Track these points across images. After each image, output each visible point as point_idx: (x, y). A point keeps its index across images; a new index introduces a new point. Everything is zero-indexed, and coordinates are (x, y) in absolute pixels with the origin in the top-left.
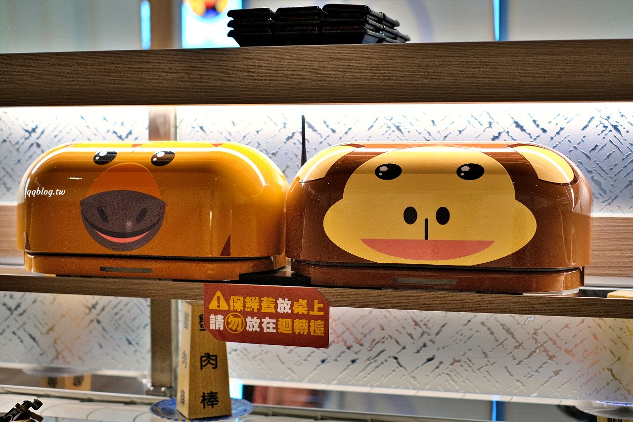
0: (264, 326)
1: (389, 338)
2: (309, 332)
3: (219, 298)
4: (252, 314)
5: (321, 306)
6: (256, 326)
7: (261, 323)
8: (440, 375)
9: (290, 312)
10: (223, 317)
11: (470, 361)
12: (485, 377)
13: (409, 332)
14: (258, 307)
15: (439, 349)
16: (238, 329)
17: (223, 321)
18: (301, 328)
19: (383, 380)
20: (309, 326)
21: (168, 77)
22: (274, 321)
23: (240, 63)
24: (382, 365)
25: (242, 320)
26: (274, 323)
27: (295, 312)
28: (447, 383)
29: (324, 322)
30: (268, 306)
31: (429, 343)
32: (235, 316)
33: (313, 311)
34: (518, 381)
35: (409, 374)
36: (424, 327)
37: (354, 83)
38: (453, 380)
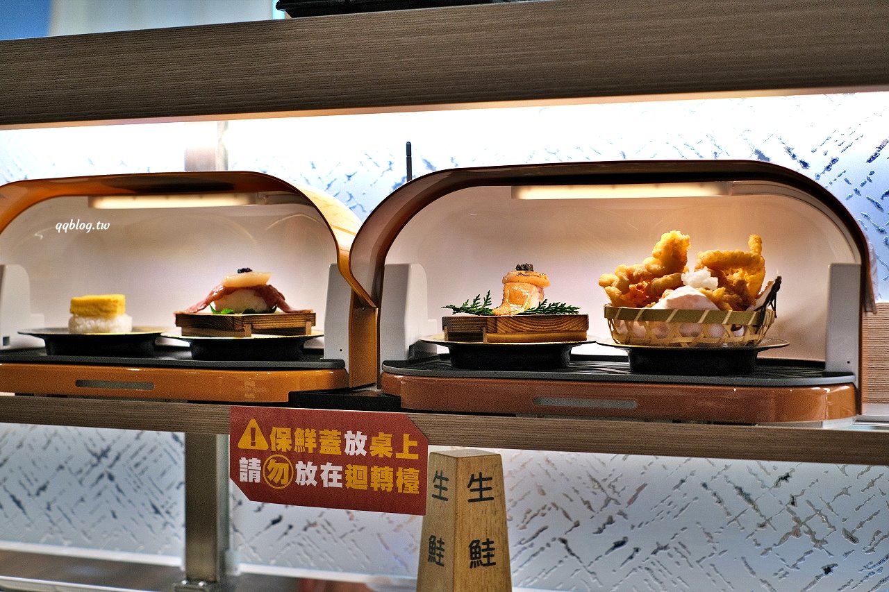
0: (324, 476)
1: (553, 508)
2: (395, 488)
3: (253, 430)
4: (305, 457)
5: (415, 444)
6: (312, 477)
7: (319, 472)
8: (634, 569)
9: (364, 453)
10: (259, 461)
11: (684, 547)
12: (708, 574)
13: (585, 500)
14: (315, 446)
15: (633, 527)
16: (283, 482)
17: (260, 468)
18: (382, 481)
19: (544, 576)
20: (395, 478)
21: (176, 72)
22: (340, 468)
23: (287, 44)
24: (541, 553)
25: (290, 465)
26: (339, 473)
27: (373, 454)
28: (646, 583)
29: (418, 471)
30: (329, 444)
31: (617, 518)
32: (279, 460)
33: (402, 452)
34: (764, 582)
35: (585, 567)
36: (609, 491)
37: (466, 69)
38: (657, 580)
